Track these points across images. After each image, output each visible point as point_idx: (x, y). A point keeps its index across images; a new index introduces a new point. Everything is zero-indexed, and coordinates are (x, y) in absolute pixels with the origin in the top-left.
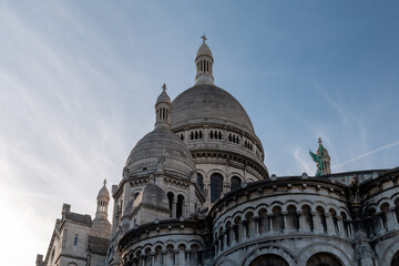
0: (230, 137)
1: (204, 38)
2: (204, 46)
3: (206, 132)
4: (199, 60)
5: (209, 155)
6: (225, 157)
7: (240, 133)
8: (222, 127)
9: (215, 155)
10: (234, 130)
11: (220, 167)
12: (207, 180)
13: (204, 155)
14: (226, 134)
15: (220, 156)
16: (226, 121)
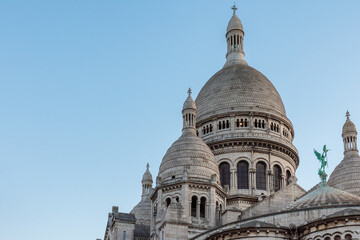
0: (256, 123)
1: (234, 8)
2: (234, 18)
3: (233, 121)
4: (229, 36)
5: (235, 144)
6: (250, 144)
7: (266, 117)
8: (248, 114)
9: (240, 144)
10: (259, 115)
11: (246, 154)
12: (233, 168)
13: (230, 144)
14: (252, 120)
15: (245, 143)
16: (251, 108)
